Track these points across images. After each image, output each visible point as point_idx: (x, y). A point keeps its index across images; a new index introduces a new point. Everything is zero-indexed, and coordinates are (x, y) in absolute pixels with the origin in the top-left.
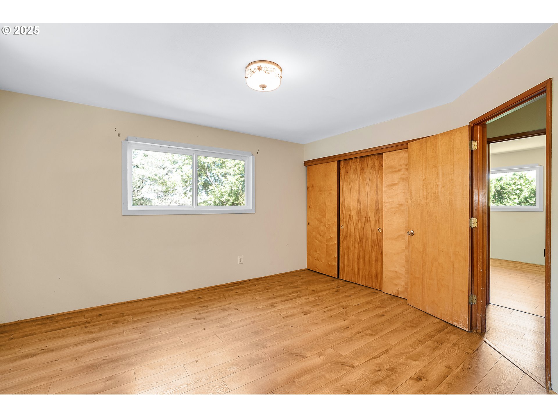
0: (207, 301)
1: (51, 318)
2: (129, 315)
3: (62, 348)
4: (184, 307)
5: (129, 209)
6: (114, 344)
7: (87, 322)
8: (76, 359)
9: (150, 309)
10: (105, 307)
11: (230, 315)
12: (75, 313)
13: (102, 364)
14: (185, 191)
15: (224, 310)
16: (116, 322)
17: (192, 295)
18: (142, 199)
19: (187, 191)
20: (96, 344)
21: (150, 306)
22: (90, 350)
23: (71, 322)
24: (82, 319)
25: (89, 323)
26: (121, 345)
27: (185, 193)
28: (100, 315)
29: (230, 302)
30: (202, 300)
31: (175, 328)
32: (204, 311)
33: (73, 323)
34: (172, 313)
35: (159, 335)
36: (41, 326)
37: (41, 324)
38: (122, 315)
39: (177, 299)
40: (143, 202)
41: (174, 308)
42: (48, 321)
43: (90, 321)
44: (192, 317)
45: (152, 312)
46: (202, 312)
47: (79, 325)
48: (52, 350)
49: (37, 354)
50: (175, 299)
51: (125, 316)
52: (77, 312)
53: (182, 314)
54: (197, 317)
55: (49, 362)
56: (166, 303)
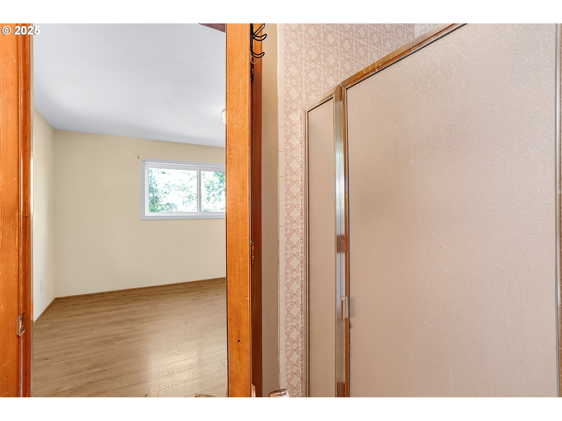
0: (206, 289)
1: (90, 296)
2: (145, 296)
3: (98, 312)
4: (186, 292)
5: (146, 215)
6: (132, 312)
7: (115, 299)
8: (108, 318)
9: (161, 292)
10: (128, 290)
11: (220, 298)
12: (107, 293)
13: (124, 322)
14: (208, 196)
15: (216, 295)
16: (135, 300)
17: (196, 284)
18: (168, 204)
19: (210, 196)
20: (121, 311)
21: (161, 291)
22: (117, 314)
23: (104, 298)
24: (112, 297)
25: (116, 299)
26: (137, 312)
27: (208, 199)
28: (124, 295)
29: (223, 290)
30: (202, 288)
31: (177, 304)
32: (201, 295)
33: (105, 299)
34: (177, 296)
35: (164, 308)
36: (84, 300)
37: (84, 299)
38: (140, 295)
39: (183, 287)
40: (169, 207)
41: (179, 293)
42: (88, 297)
43: (117, 298)
44: (191, 299)
45: (162, 294)
46: (199, 296)
47: (109, 301)
48: (92, 313)
49: (83, 315)
50: (182, 287)
51: (142, 296)
52: (108, 293)
53: (184, 296)
54: (194, 299)
55: (91, 319)
56: (174, 289)
